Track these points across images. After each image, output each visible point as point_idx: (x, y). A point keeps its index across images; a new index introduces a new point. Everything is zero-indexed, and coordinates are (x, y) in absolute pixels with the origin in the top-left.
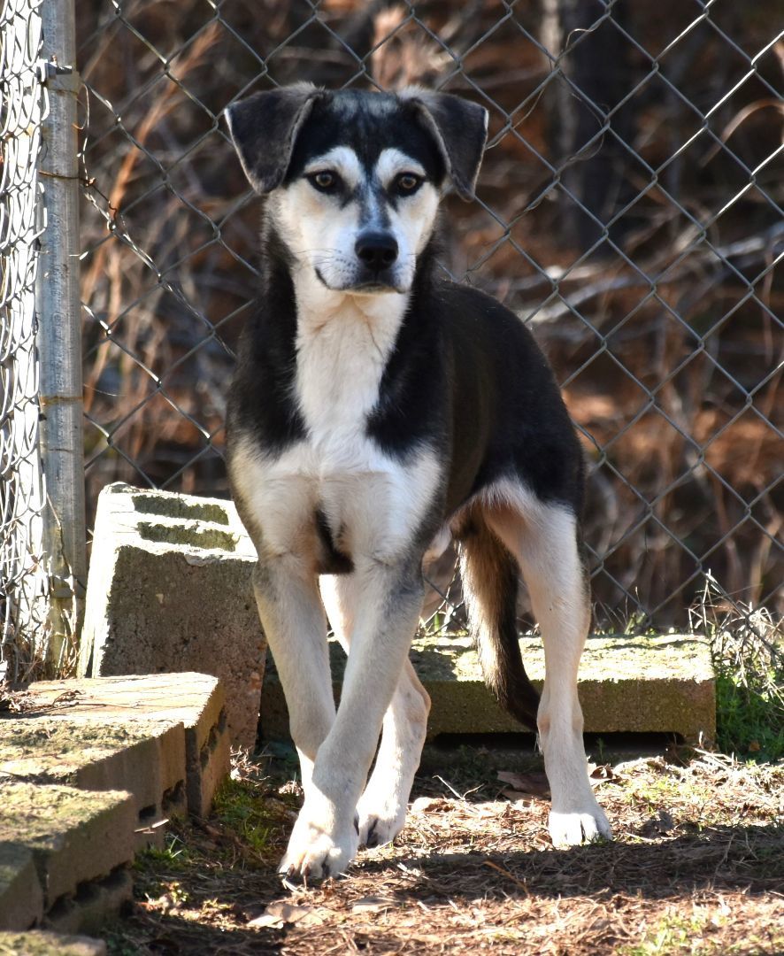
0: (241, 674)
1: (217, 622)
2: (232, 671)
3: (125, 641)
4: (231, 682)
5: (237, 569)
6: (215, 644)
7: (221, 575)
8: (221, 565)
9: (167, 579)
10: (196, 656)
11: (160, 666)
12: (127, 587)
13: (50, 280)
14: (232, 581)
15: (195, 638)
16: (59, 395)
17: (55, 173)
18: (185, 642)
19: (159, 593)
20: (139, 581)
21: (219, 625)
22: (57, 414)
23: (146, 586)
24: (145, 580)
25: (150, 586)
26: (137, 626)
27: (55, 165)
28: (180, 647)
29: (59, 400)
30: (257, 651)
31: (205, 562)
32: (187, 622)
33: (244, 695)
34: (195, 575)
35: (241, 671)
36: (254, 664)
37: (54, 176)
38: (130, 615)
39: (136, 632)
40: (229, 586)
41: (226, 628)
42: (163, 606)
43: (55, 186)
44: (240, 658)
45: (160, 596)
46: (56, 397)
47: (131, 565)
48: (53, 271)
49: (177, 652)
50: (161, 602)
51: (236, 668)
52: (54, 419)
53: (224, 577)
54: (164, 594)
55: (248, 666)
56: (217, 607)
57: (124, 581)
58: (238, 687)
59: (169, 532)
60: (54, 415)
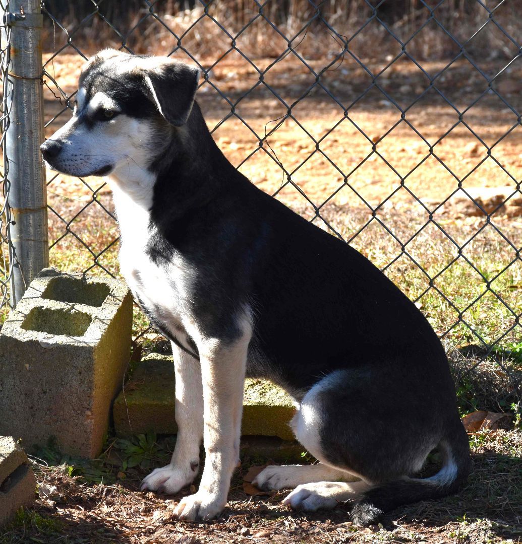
0: (79, 412)
1: (62, 381)
2: (74, 410)
3: (8, 392)
4: (74, 416)
5: (72, 351)
6: (62, 394)
7: (62, 354)
8: (62, 348)
9: (30, 356)
10: (51, 401)
11: (31, 406)
12: (6, 360)
13: (22, 140)
14: (70, 357)
15: (50, 390)
16: (28, 208)
17: (23, 76)
18: (45, 393)
19: (26, 364)
20: (14, 356)
21: (63, 383)
22: (27, 219)
23: (19, 359)
24: (17, 356)
25: (21, 360)
26: (15, 382)
27: (23, 71)
28: (41, 396)
29: (28, 211)
30: (88, 399)
31: (52, 347)
32: (45, 380)
33: (82, 424)
34: (46, 354)
35: (79, 410)
36: (87, 406)
37: (23, 78)
38: (10, 376)
39: (14, 386)
40: (68, 361)
41: (68, 385)
42: (29, 371)
43: (23, 84)
44: (78, 402)
45: (27, 366)
46: (26, 209)
47: (8, 347)
48: (23, 134)
49: (40, 398)
50: (28, 369)
51: (76, 408)
52: (25, 222)
53: (65, 355)
54: (29, 364)
55: (83, 407)
56: (62, 372)
57: (4, 356)
58: (78, 419)
59: (54, 313)
60: (25, 220)
